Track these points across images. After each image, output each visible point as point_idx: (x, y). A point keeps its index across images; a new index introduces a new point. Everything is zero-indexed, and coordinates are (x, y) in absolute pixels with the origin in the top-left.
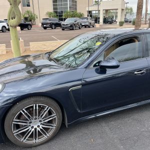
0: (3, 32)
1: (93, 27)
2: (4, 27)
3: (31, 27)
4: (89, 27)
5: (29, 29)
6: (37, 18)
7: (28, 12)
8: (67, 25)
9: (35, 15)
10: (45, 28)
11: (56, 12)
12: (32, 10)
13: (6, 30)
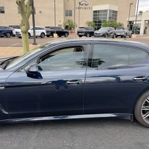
0: (42, 38)
1: (130, 37)
2: (43, 33)
3: (68, 34)
4: (125, 37)
5: (65, 37)
6: (77, 26)
7: (69, 21)
9: (75, 24)
10: (80, 36)
11: (95, 22)
12: (73, 19)
13: (45, 36)
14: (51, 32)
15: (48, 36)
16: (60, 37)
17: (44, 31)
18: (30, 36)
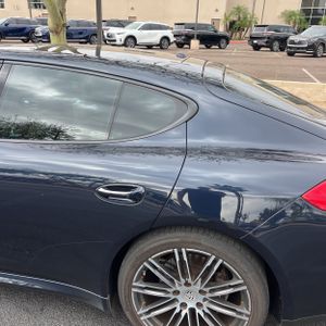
0: (162, 48)
3: (228, 43)
5: (220, 48)
7: (239, 10)
8: (300, 43)
10: (257, 48)
11: (307, 12)
13: (170, 44)
14: (186, 35)
15: (180, 45)
16: (208, 47)
17: (169, 33)
18: (136, 44)
